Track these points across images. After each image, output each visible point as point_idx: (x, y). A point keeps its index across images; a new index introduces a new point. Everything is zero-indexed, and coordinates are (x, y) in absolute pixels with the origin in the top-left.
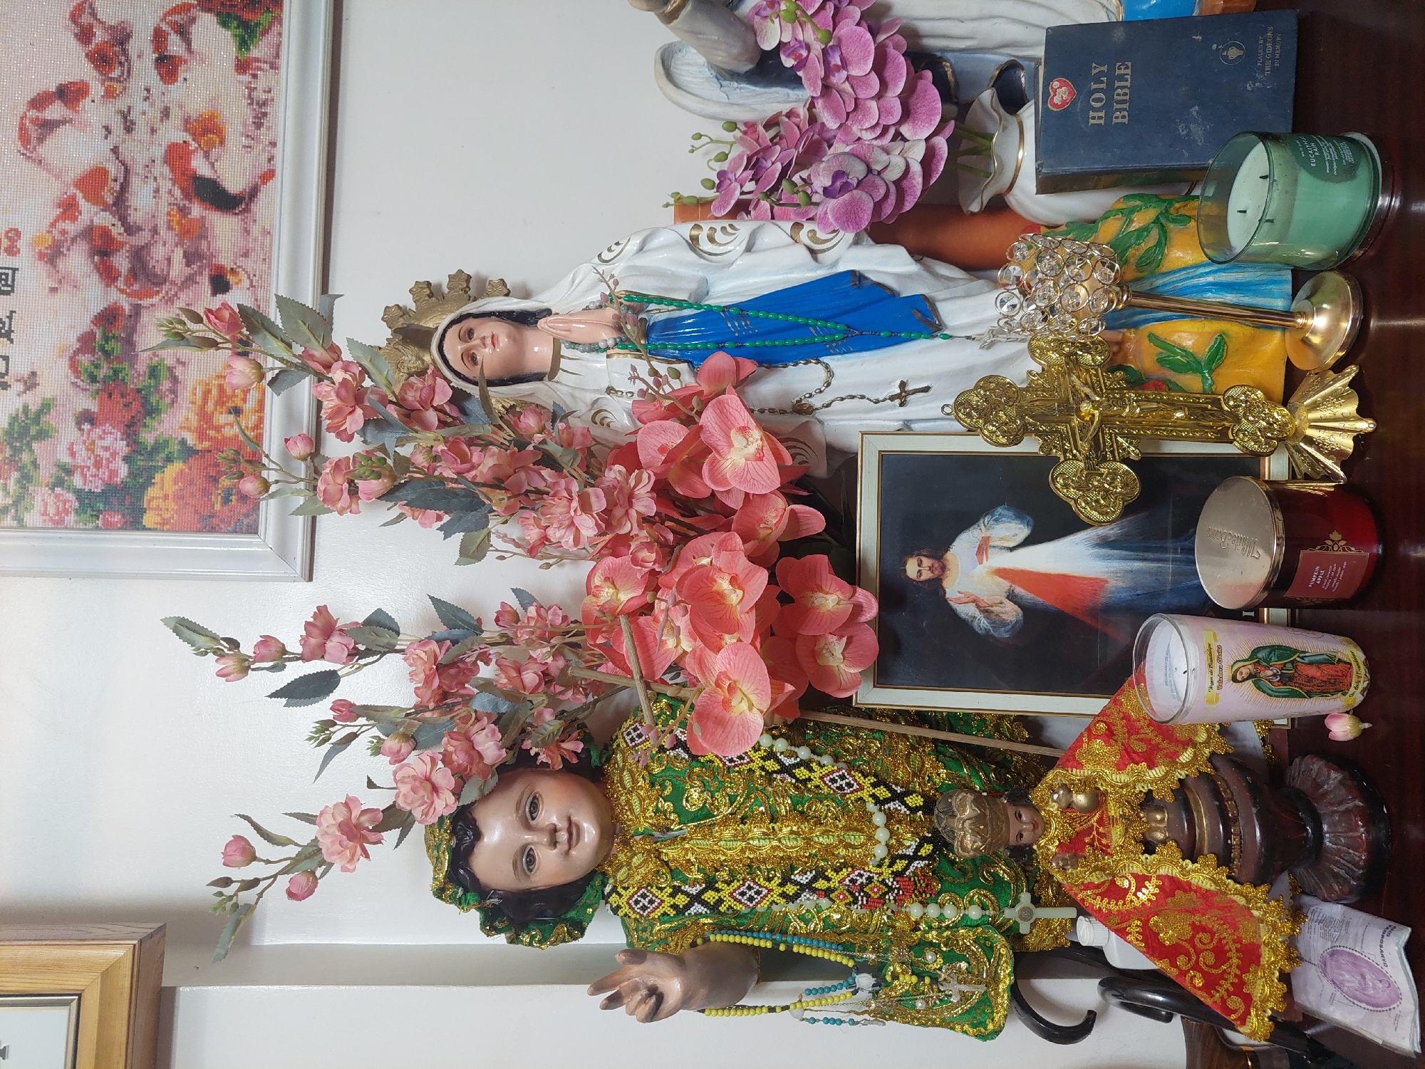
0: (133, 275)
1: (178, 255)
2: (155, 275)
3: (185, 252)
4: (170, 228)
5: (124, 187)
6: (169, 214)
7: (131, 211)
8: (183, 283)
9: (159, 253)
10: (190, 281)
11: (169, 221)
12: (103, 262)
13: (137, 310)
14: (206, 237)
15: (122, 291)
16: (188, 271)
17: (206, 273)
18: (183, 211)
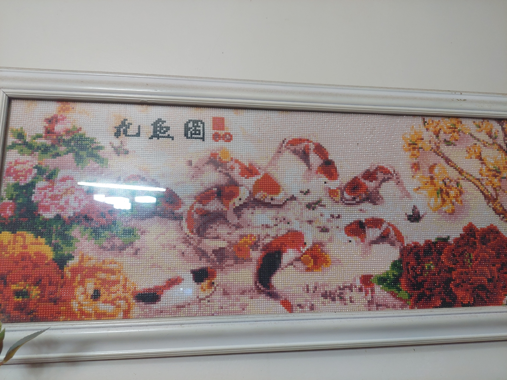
0: (205, 214)
1: (221, 244)
2: (205, 229)
3: (223, 248)
4: (241, 237)
5: (268, 205)
6: (252, 235)
7: (251, 210)
8: (200, 249)
9: (223, 230)
10: (202, 254)
11: (246, 236)
12: (213, 193)
13: (178, 218)
14: (236, 263)
15: (192, 207)
16: (210, 252)
17: (209, 265)
18: (254, 246)
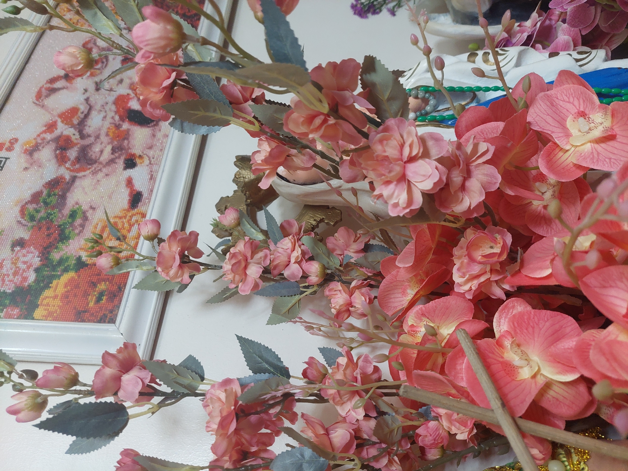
0: (78, 160)
1: (109, 148)
2: (91, 160)
3: (113, 147)
4: (107, 135)
5: (87, 116)
6: (109, 128)
7: (87, 128)
8: (107, 163)
9: (97, 149)
10: (112, 162)
11: (108, 132)
12: (61, 154)
13: (74, 179)
14: (127, 139)
15: (68, 169)
16: (113, 156)
17: (123, 158)
18: (118, 127)
